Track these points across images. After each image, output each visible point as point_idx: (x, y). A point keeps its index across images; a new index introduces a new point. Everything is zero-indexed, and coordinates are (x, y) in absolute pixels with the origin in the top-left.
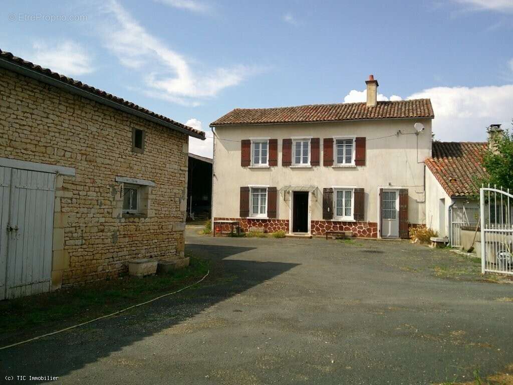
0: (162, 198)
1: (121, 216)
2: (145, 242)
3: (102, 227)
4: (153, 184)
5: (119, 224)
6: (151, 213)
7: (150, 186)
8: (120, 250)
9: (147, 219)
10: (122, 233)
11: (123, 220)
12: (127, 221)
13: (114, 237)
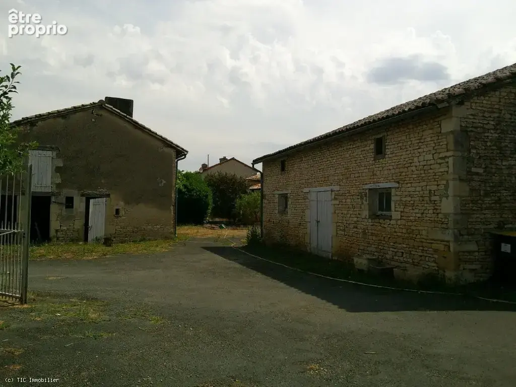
0: (409, 199)
1: (367, 217)
2: (392, 244)
3: (356, 225)
4: (397, 185)
5: (368, 224)
6: (395, 215)
7: (393, 188)
8: (369, 245)
9: (392, 221)
10: (370, 231)
11: (370, 221)
12: (373, 221)
13: (364, 233)
